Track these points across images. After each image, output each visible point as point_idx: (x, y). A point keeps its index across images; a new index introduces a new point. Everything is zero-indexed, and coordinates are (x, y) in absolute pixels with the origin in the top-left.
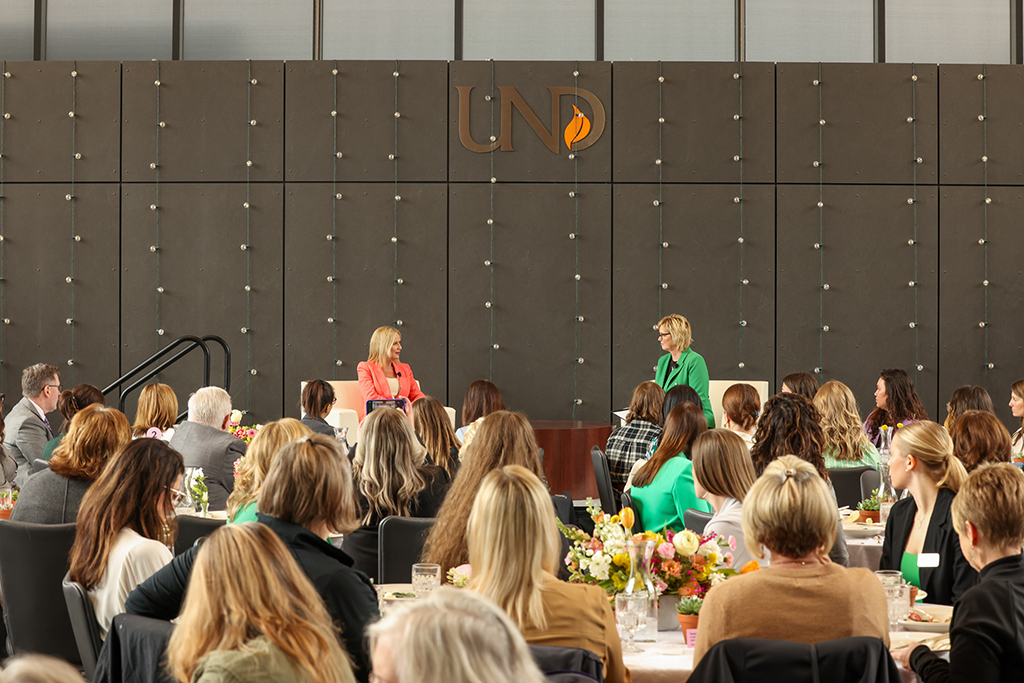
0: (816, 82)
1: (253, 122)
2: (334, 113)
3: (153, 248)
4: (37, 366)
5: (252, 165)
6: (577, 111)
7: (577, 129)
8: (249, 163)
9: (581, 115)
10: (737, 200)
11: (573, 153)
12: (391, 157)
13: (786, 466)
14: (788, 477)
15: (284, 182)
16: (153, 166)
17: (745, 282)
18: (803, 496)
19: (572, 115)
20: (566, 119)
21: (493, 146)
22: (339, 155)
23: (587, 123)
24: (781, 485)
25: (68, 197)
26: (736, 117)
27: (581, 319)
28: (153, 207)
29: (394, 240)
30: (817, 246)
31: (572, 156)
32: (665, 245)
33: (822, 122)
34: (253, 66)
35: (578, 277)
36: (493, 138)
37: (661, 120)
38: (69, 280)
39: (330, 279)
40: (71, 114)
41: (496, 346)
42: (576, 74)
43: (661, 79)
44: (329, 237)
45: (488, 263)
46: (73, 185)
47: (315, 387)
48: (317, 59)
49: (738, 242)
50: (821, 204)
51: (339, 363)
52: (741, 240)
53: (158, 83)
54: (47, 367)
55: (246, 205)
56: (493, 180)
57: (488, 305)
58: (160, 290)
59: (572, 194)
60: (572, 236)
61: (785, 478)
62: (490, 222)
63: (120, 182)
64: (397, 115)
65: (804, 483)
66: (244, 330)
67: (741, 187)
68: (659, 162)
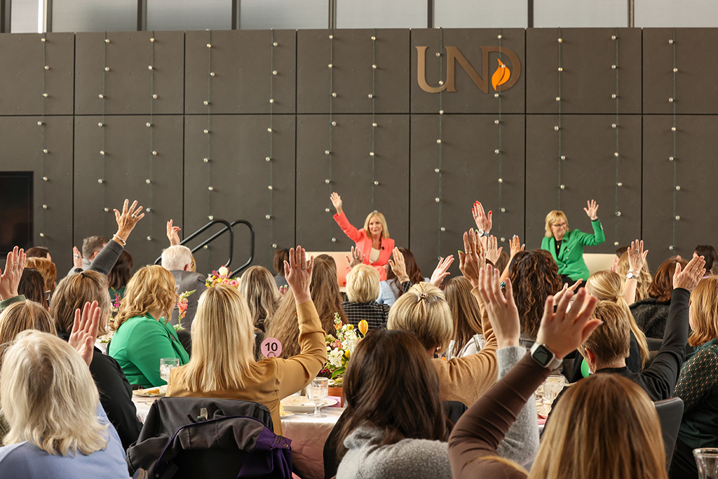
0: (671, 42)
1: (275, 73)
2: (330, 66)
3: (206, 160)
4: (92, 237)
5: (274, 102)
6: (500, 63)
7: (501, 76)
8: (271, 101)
9: (503, 66)
10: (614, 126)
11: (498, 93)
12: (370, 96)
13: (423, 290)
14: (422, 298)
15: (296, 114)
16: (206, 103)
17: (620, 184)
18: (429, 314)
19: (497, 66)
20: (492, 68)
21: (440, 89)
22: (334, 95)
23: (508, 73)
24: (417, 303)
25: (148, 125)
26: (614, 67)
27: (503, 210)
28: (206, 131)
29: (372, 154)
30: (671, 159)
31: (497, 95)
32: (563, 158)
33: (675, 70)
34: (275, 34)
35: (500, 180)
36: (441, 83)
37: (560, 69)
38: (148, 181)
39: (327, 181)
40: (150, 68)
41: (443, 229)
42: (500, 37)
43: (560, 40)
44: (327, 152)
45: (437, 170)
46: (151, 116)
47: (282, 254)
48: (331, 27)
49: (615, 156)
50: (674, 129)
51: (334, 240)
52: (617, 154)
53: (209, 46)
54: (99, 239)
55: (270, 130)
56: (441, 112)
57: (437, 200)
58: (210, 188)
59: (497, 122)
60: (497, 151)
61: (419, 299)
62: (439, 141)
63: (184, 114)
64: (374, 66)
65: (433, 304)
66: (268, 217)
67: (617, 117)
68: (558, 99)
